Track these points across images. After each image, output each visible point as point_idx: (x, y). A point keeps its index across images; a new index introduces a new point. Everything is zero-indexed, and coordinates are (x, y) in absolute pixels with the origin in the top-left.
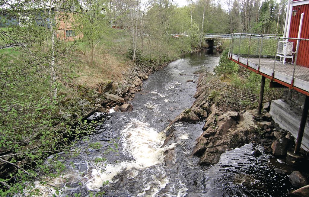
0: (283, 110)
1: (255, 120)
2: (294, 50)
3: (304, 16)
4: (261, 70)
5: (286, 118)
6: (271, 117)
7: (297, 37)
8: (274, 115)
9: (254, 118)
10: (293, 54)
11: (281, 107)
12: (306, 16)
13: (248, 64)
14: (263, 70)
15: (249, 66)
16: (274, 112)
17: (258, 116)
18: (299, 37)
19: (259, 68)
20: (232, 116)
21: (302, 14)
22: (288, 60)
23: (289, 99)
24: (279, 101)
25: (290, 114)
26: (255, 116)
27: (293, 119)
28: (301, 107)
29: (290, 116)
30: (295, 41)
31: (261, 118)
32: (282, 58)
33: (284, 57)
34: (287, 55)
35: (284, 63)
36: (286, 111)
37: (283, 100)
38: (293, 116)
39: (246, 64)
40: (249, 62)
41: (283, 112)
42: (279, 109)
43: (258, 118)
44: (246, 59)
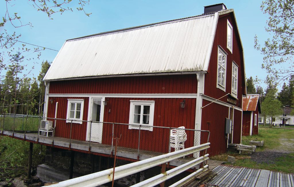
0: (50, 170)
1: (27, 184)
2: (53, 126)
3: (58, 104)
4: (40, 141)
5: (53, 176)
6: (39, 179)
7: (54, 117)
8: (41, 177)
9: (26, 183)
10: (53, 129)
11: (47, 169)
12: (60, 104)
13: (25, 137)
14: (43, 141)
15: (26, 139)
16: (41, 174)
17: (29, 180)
18: (56, 117)
19: (38, 140)
20: (4, 185)
21: (57, 103)
22: (50, 134)
23: (51, 163)
24: (43, 165)
25: (56, 172)
26: (26, 181)
27: (59, 175)
28: (63, 166)
29: (56, 174)
30: (53, 120)
31: (31, 181)
32: (46, 132)
33: (47, 132)
34: (49, 130)
35: (47, 136)
36: (52, 171)
37: (46, 164)
38: (59, 173)
39: (24, 138)
40: (26, 136)
41: (49, 172)
42: (46, 171)
43: (29, 181)
44: (23, 134)
